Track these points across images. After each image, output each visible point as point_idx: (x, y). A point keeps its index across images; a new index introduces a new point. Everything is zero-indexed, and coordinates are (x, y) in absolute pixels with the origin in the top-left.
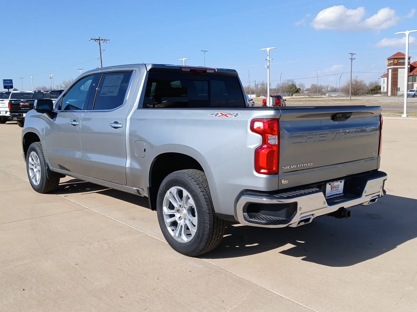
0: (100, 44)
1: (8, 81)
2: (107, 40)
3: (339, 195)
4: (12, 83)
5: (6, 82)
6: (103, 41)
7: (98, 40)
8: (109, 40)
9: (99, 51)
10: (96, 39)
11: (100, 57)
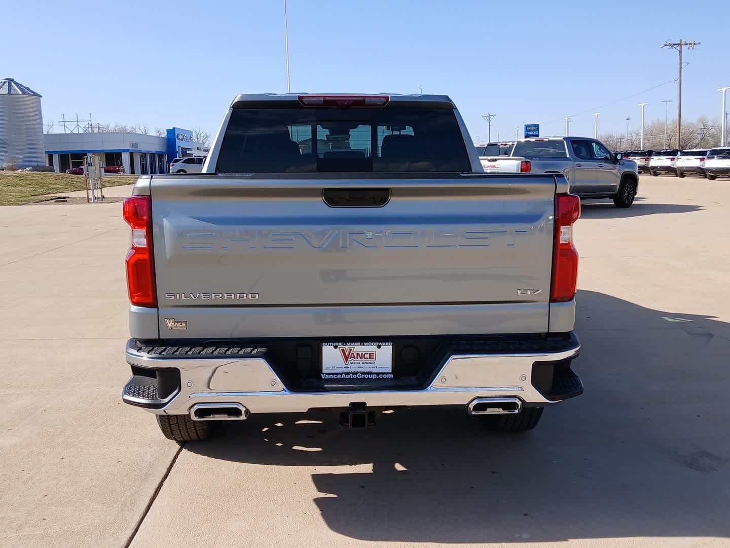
0: (680, 52)
1: (533, 128)
2: (695, 44)
3: (375, 376)
4: (538, 130)
5: (529, 128)
6: (688, 46)
7: (678, 44)
8: (700, 43)
9: (678, 66)
10: (674, 45)
11: (678, 76)
